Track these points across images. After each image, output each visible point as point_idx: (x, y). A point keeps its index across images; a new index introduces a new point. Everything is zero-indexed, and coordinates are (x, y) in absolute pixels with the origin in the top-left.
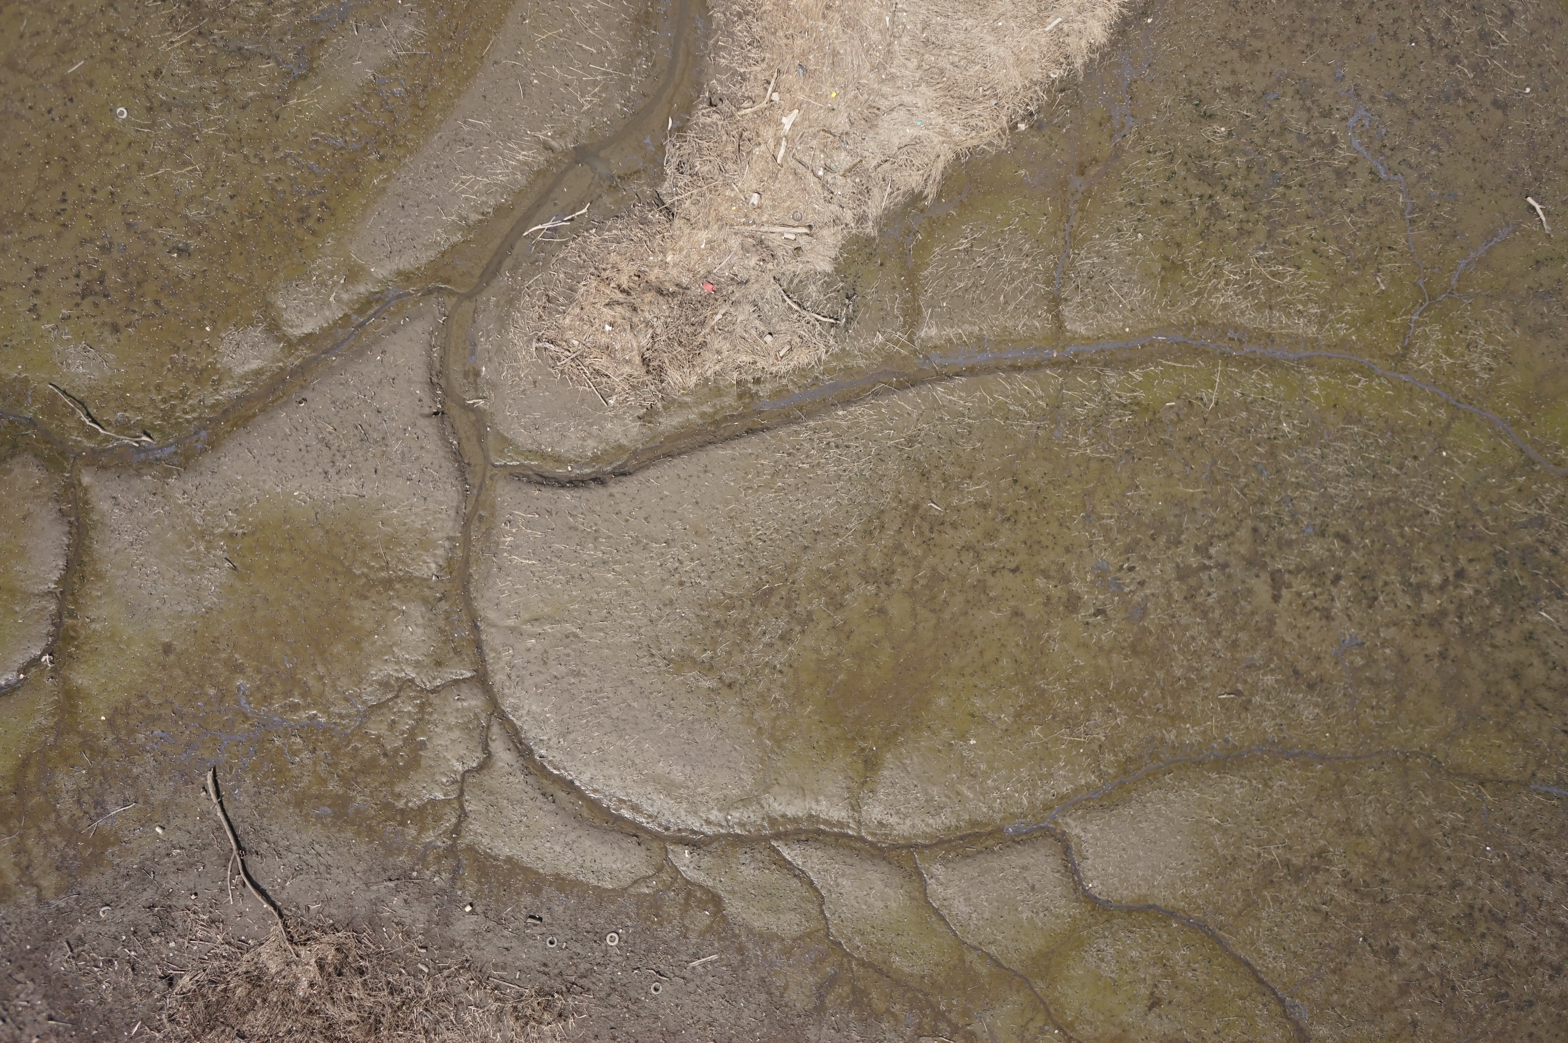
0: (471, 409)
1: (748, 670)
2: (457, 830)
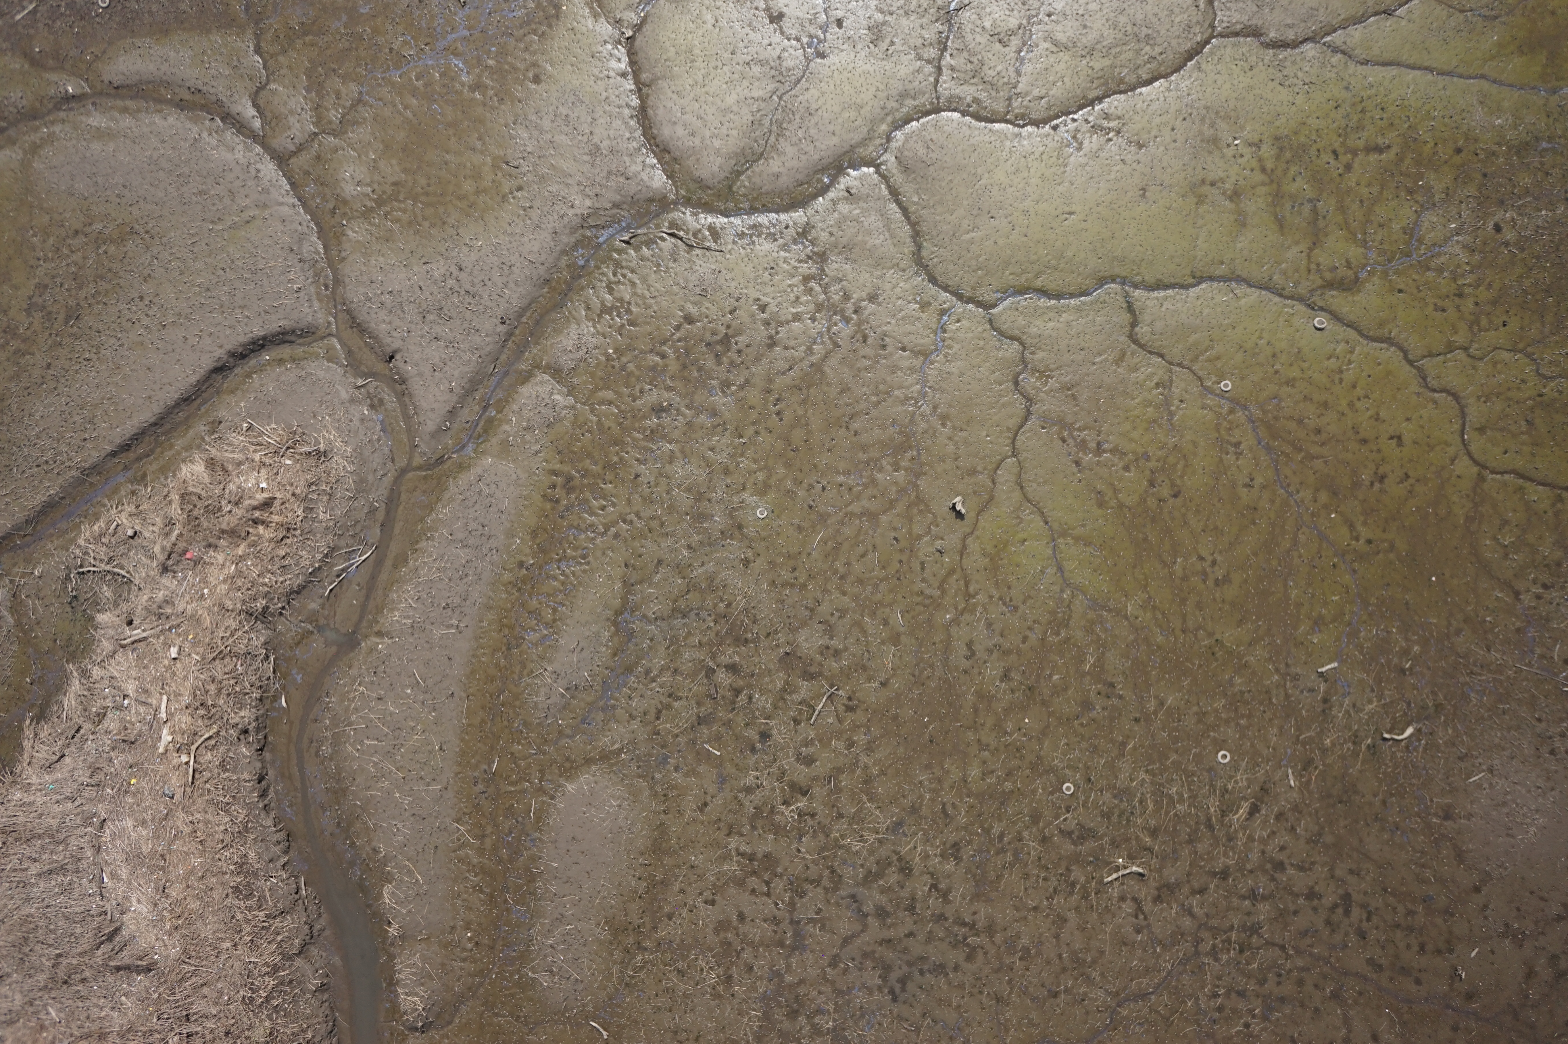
0: (366, 374)
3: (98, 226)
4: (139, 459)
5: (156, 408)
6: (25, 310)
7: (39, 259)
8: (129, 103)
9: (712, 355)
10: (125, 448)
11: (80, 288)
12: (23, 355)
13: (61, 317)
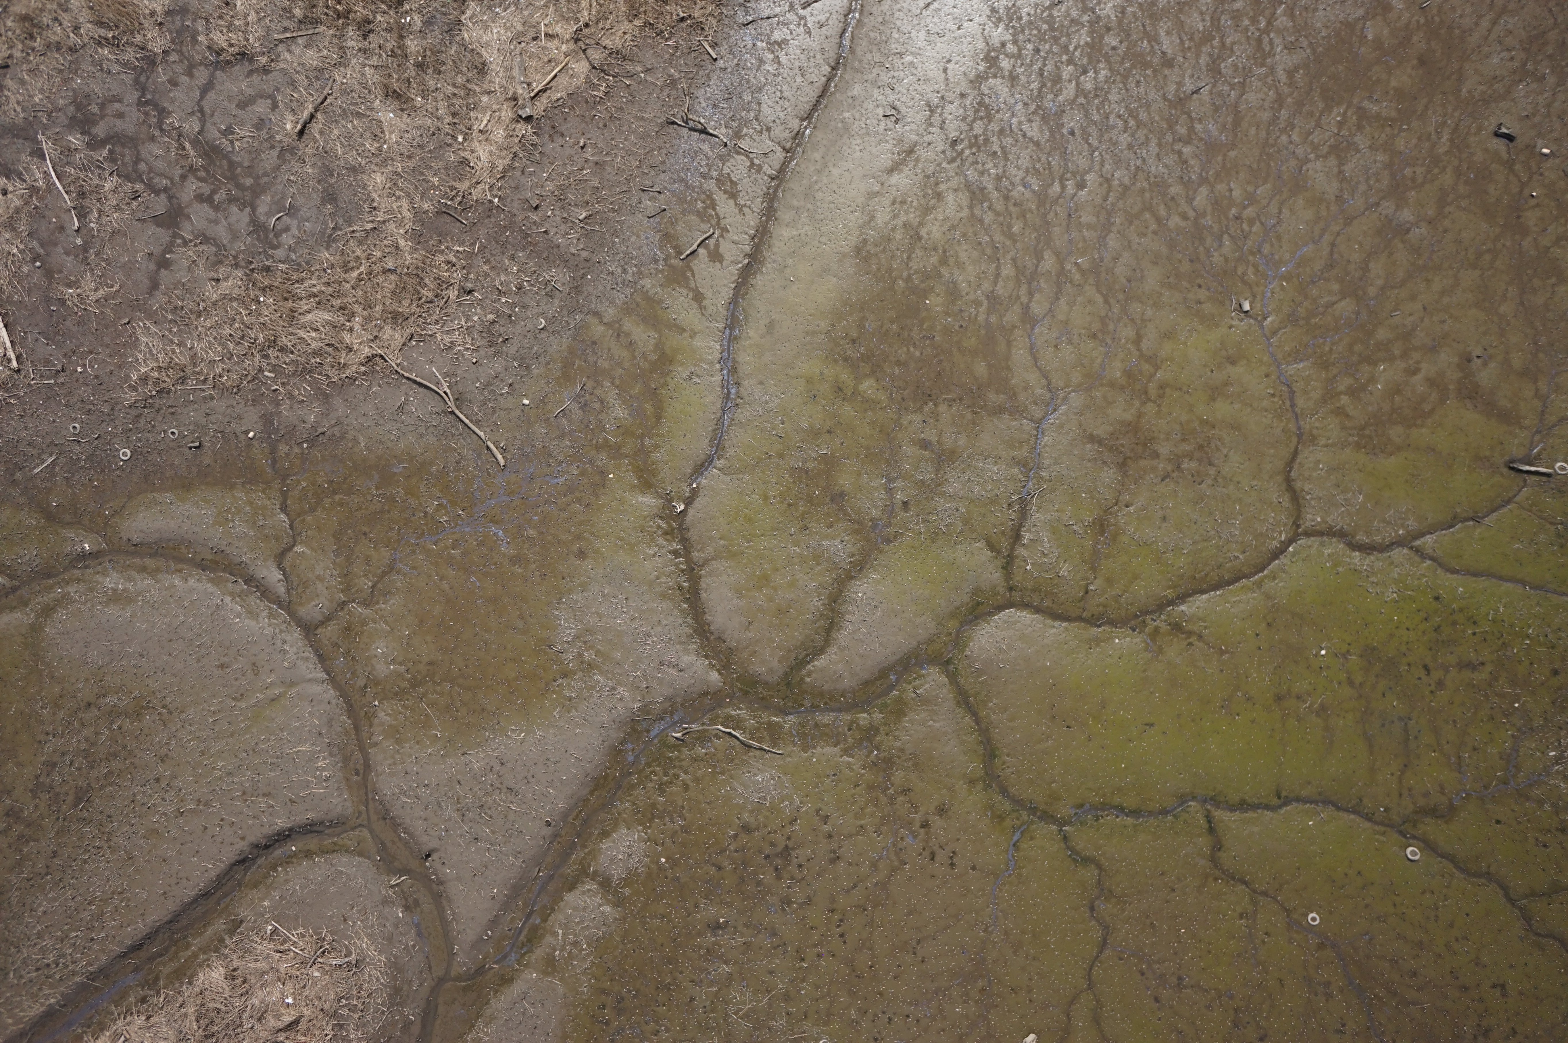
0: (401, 872)
1: (77, 725)
2: (285, 495)
3: (111, 699)
4: (152, 959)
5: (171, 906)
6: (31, 791)
7: (48, 734)
8: (148, 562)
9: (772, 869)
10: (136, 948)
11: (92, 767)
12: (27, 841)
13: (70, 799)
